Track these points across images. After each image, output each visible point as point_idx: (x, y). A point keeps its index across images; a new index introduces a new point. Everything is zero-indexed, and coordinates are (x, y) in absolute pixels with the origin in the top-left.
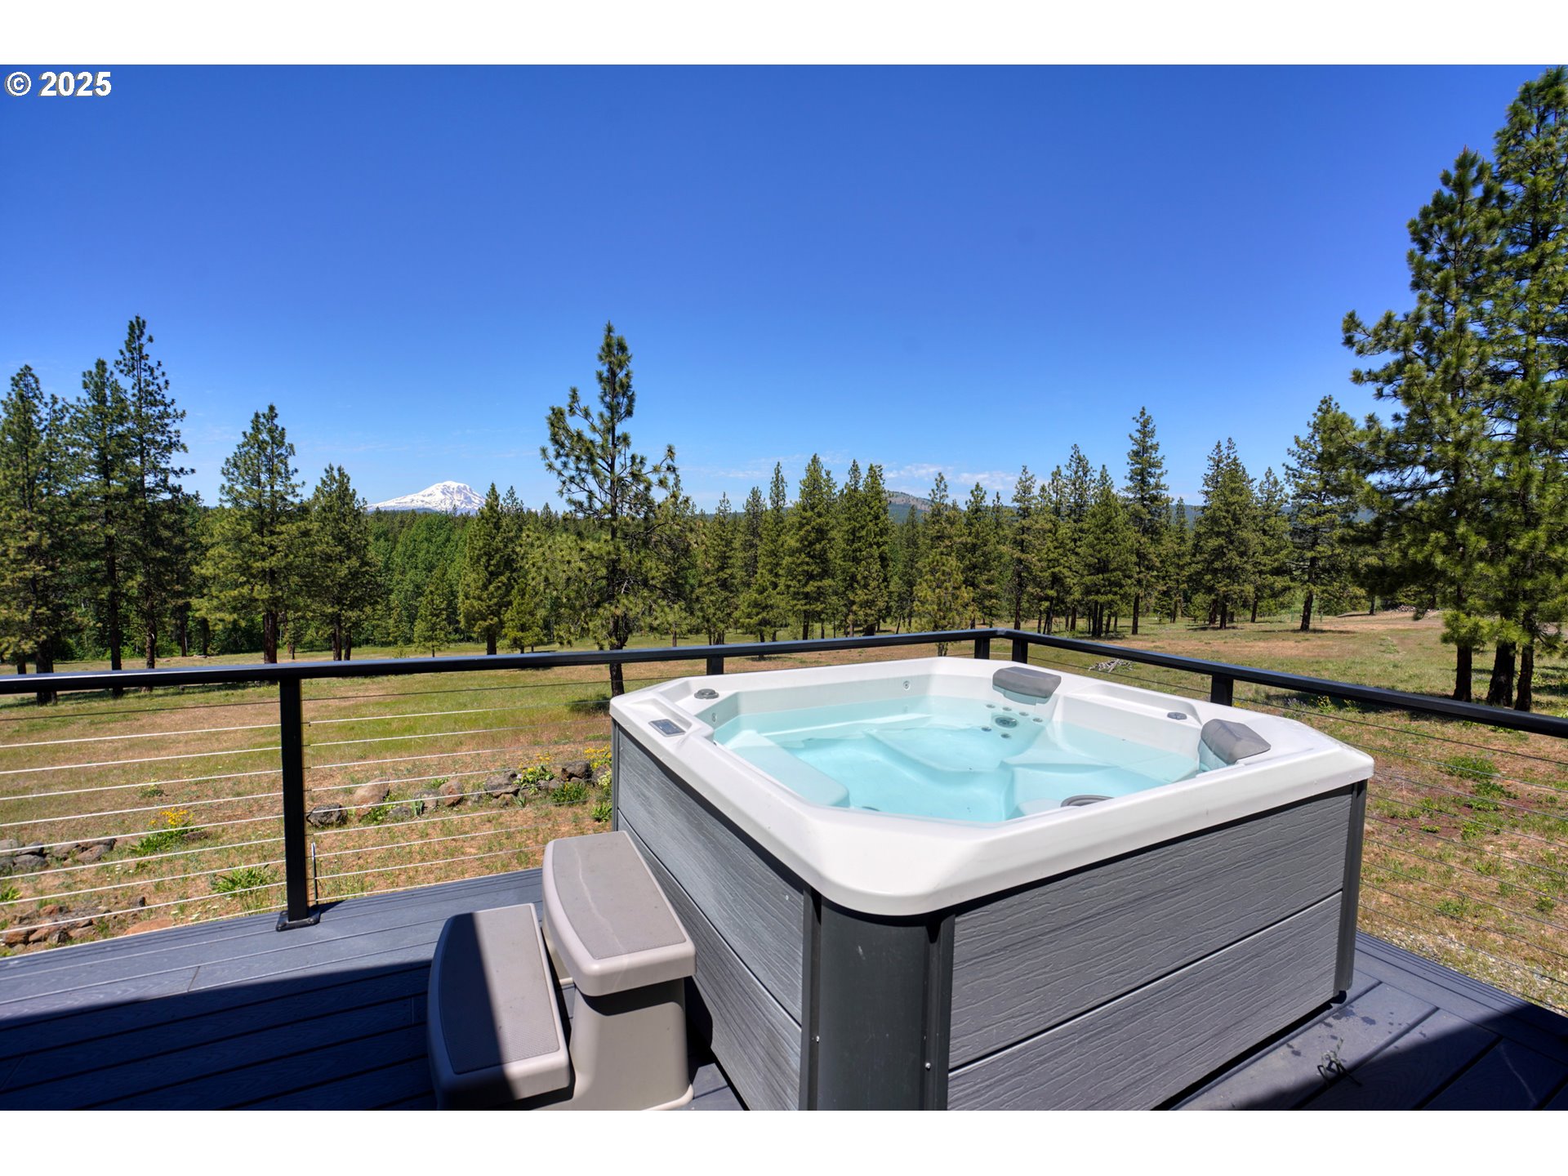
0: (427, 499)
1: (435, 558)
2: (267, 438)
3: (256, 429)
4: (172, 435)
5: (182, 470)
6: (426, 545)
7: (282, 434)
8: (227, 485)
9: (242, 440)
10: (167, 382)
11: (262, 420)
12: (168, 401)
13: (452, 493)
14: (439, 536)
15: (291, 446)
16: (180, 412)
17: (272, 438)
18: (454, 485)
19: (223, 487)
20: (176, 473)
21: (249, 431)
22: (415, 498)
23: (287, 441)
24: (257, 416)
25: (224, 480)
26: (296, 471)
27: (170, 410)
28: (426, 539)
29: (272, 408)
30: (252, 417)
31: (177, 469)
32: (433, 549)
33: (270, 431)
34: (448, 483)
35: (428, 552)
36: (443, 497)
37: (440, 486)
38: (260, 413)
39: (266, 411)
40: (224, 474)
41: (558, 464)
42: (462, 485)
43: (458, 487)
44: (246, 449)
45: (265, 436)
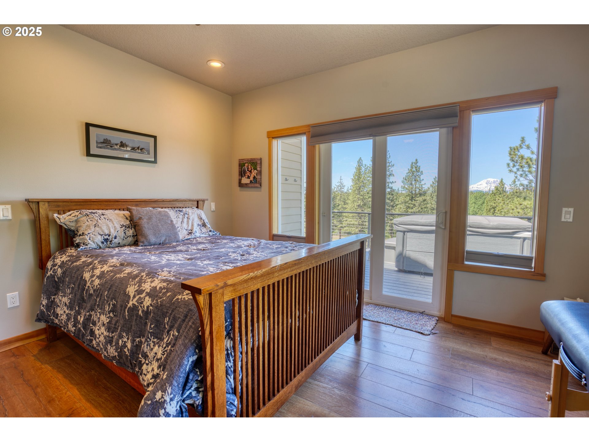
0: (479, 187)
1: (478, 210)
2: (415, 170)
3: (412, 167)
4: (391, 172)
5: (393, 182)
6: (474, 204)
7: (419, 168)
8: (403, 185)
9: (408, 171)
10: (390, 156)
11: (414, 164)
12: (390, 162)
13: (491, 183)
14: (479, 201)
15: (422, 172)
16: (393, 164)
17: (416, 170)
18: (492, 180)
19: (402, 186)
20: (391, 183)
21: (410, 168)
22: (474, 186)
23: (421, 170)
24: (412, 163)
25: (402, 184)
26: (423, 180)
27: (390, 164)
28: (474, 203)
29: (416, 160)
30: (411, 164)
31: (391, 182)
32: (476, 206)
33: (416, 167)
34: (489, 179)
35: (474, 208)
36: (487, 185)
37: (485, 181)
38: (413, 162)
39: (415, 161)
40: (402, 182)
41: (515, 169)
42: (496, 180)
43: (494, 181)
44: (409, 174)
45: (414, 169)
